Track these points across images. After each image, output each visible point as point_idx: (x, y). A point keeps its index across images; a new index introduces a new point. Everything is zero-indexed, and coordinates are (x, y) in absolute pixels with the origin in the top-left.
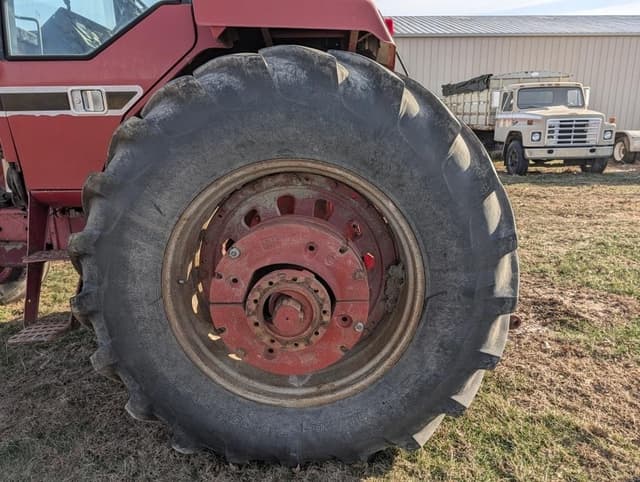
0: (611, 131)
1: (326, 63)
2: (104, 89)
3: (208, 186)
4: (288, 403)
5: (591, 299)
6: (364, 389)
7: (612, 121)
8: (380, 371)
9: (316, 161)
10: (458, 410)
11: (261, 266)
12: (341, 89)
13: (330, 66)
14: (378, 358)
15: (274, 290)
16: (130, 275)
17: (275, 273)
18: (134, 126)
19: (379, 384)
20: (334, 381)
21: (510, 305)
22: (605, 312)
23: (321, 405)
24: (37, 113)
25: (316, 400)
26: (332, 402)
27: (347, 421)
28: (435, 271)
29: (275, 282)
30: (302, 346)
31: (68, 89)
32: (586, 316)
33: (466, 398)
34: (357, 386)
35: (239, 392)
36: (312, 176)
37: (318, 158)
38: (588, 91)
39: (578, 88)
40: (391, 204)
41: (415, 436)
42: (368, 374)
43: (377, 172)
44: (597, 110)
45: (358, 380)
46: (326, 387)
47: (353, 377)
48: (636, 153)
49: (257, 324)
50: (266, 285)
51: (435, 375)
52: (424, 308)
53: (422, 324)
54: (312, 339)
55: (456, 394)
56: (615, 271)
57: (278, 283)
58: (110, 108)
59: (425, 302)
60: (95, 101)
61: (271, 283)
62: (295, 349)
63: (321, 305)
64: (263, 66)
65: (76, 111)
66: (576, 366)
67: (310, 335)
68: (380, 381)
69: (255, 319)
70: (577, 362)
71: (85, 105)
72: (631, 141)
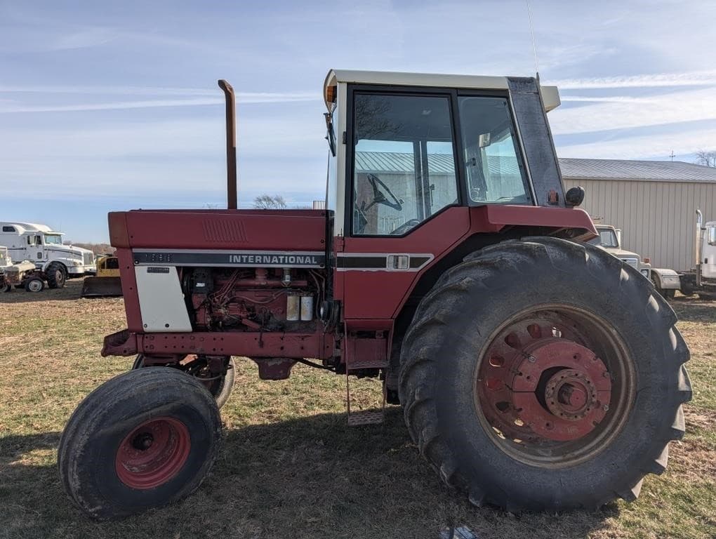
0: (647, 270)
1: (579, 249)
2: (409, 255)
3: (507, 319)
4: (548, 466)
5: (693, 412)
6: (598, 455)
7: (647, 261)
8: (607, 442)
9: (571, 305)
10: (660, 470)
11: (547, 368)
12: (588, 264)
13: (582, 252)
14: (603, 435)
15: (565, 381)
16: (457, 375)
17: (565, 371)
18: (468, 283)
19: (609, 451)
20: (573, 451)
21: (689, 396)
22: (709, 421)
23: (569, 467)
24: (364, 270)
25: (566, 464)
26: (578, 465)
27: (590, 478)
28: (643, 373)
29: (565, 376)
30: (579, 417)
31: (387, 255)
32: (696, 424)
33: (663, 461)
34: (593, 453)
35: (515, 458)
36: (549, 313)
37: (573, 302)
38: (619, 233)
39: (610, 230)
40: (614, 331)
41: (633, 490)
42: (598, 445)
43: (608, 312)
44: (632, 252)
45: (592, 449)
46: (569, 456)
47: (586, 448)
48: (666, 289)
49: (553, 403)
50: (560, 379)
51: (646, 443)
52: (636, 398)
53: (635, 410)
54: (585, 413)
55: (657, 458)
56: (701, 392)
57: (566, 378)
58: (411, 267)
59: (636, 393)
60: (403, 263)
61: (562, 377)
62: (575, 420)
63: (592, 391)
64: (545, 251)
65: (390, 268)
66: (707, 456)
67: (585, 411)
68: (608, 449)
69: (552, 399)
70: (707, 453)
71: (396, 266)
72: (661, 278)
